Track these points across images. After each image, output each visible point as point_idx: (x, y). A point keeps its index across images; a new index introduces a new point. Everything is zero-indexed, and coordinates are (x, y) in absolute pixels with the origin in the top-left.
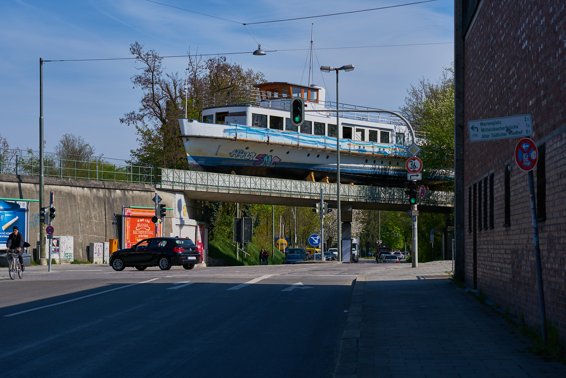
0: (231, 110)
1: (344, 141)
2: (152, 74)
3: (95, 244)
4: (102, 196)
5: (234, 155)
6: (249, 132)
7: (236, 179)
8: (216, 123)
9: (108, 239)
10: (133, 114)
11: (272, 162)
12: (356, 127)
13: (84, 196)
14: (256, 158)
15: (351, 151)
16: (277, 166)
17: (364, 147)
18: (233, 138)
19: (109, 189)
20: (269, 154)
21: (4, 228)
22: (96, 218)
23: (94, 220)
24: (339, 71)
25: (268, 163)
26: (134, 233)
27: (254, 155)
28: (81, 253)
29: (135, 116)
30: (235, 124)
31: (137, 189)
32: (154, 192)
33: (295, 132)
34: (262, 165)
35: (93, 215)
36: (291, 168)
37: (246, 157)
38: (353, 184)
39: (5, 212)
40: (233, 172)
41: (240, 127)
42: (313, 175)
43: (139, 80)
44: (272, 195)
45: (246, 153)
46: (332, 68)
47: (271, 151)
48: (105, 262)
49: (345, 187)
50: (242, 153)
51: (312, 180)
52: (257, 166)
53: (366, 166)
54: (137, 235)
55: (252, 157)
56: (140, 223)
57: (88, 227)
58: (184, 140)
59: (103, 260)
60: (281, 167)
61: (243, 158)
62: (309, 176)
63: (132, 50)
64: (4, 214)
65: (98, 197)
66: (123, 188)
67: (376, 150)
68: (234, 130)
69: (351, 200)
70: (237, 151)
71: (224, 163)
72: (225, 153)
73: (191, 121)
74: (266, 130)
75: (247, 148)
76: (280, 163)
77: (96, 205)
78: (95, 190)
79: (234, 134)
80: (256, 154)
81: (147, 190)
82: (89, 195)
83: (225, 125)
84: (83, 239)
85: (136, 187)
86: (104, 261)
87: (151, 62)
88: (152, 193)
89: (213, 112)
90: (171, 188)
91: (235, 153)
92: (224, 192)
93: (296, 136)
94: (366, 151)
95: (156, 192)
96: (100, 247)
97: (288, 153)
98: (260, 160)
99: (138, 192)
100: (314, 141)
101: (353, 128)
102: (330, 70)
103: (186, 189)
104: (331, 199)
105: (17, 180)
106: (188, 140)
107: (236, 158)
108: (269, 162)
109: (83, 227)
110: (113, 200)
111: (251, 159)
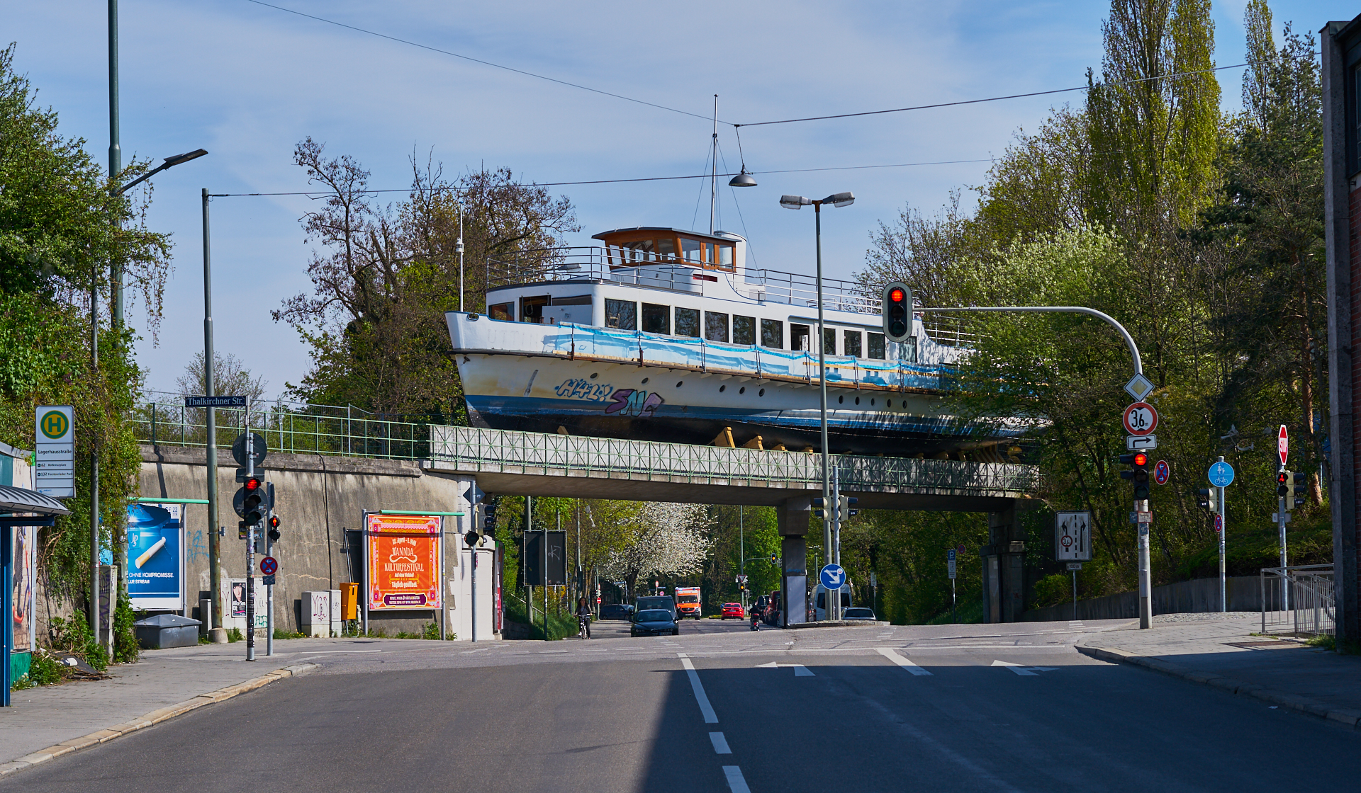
0: (555, 291)
1: (795, 356)
2: (344, 208)
3: (314, 594)
4: (320, 489)
5: (566, 392)
6: (600, 341)
7: (580, 445)
8: (522, 320)
9: (336, 583)
10: (301, 300)
11: (646, 405)
12: (817, 325)
13: (284, 490)
14: (612, 397)
15: (812, 379)
16: (655, 414)
17: (836, 369)
18: (565, 353)
19: (333, 473)
20: (640, 388)
21: (139, 563)
22: (310, 539)
23: (307, 542)
24: (821, 205)
25: (636, 406)
26: (386, 569)
27: (607, 390)
28: (286, 615)
29: (306, 306)
30: (570, 324)
31: (387, 472)
32: (418, 477)
33: (696, 339)
34: (623, 412)
35: (304, 530)
36: (685, 419)
37: (591, 396)
38: (811, 451)
39: (141, 529)
40: (562, 428)
41: (580, 328)
42: (730, 434)
43: (316, 223)
44: (652, 479)
45: (592, 387)
46: (805, 198)
47: (645, 381)
48: (333, 635)
49: (799, 459)
50: (583, 388)
51: (728, 444)
52: (614, 414)
53: (841, 411)
54: (393, 573)
55: (603, 395)
56: (398, 546)
57: (295, 557)
58: (459, 360)
59: (330, 629)
60: (663, 418)
61: (585, 399)
62: (720, 436)
63: (299, 156)
64: (138, 533)
65: (311, 491)
66: (360, 470)
67: (862, 374)
68: (568, 336)
69: (811, 487)
70: (571, 383)
71: (543, 410)
72: (545, 387)
73: (473, 317)
74: (636, 335)
75: (594, 376)
76: (663, 407)
77: (309, 510)
78: (305, 476)
79: (568, 346)
80: (611, 389)
81: (406, 473)
82: (295, 488)
83: (547, 324)
84: (287, 584)
85: (383, 468)
86: (331, 632)
87: (342, 182)
88: (415, 479)
89: (513, 296)
90: (451, 467)
91: (569, 388)
92: (557, 473)
93: (697, 349)
94: (840, 378)
95: (423, 476)
96: (323, 602)
97: (679, 384)
98: (621, 402)
99: (388, 477)
100: (736, 359)
101: (811, 326)
102: (801, 204)
103: (483, 470)
104: (770, 486)
105: (156, 457)
106: (467, 360)
107: (571, 398)
108: (639, 407)
109: (285, 558)
110: (340, 497)
111: (602, 400)
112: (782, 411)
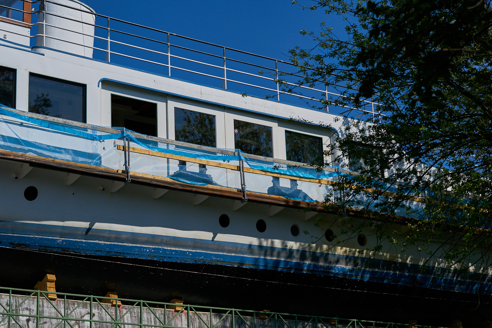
12: (172, 104)
53: (222, 237)
94: (207, 181)
101: (161, 106)
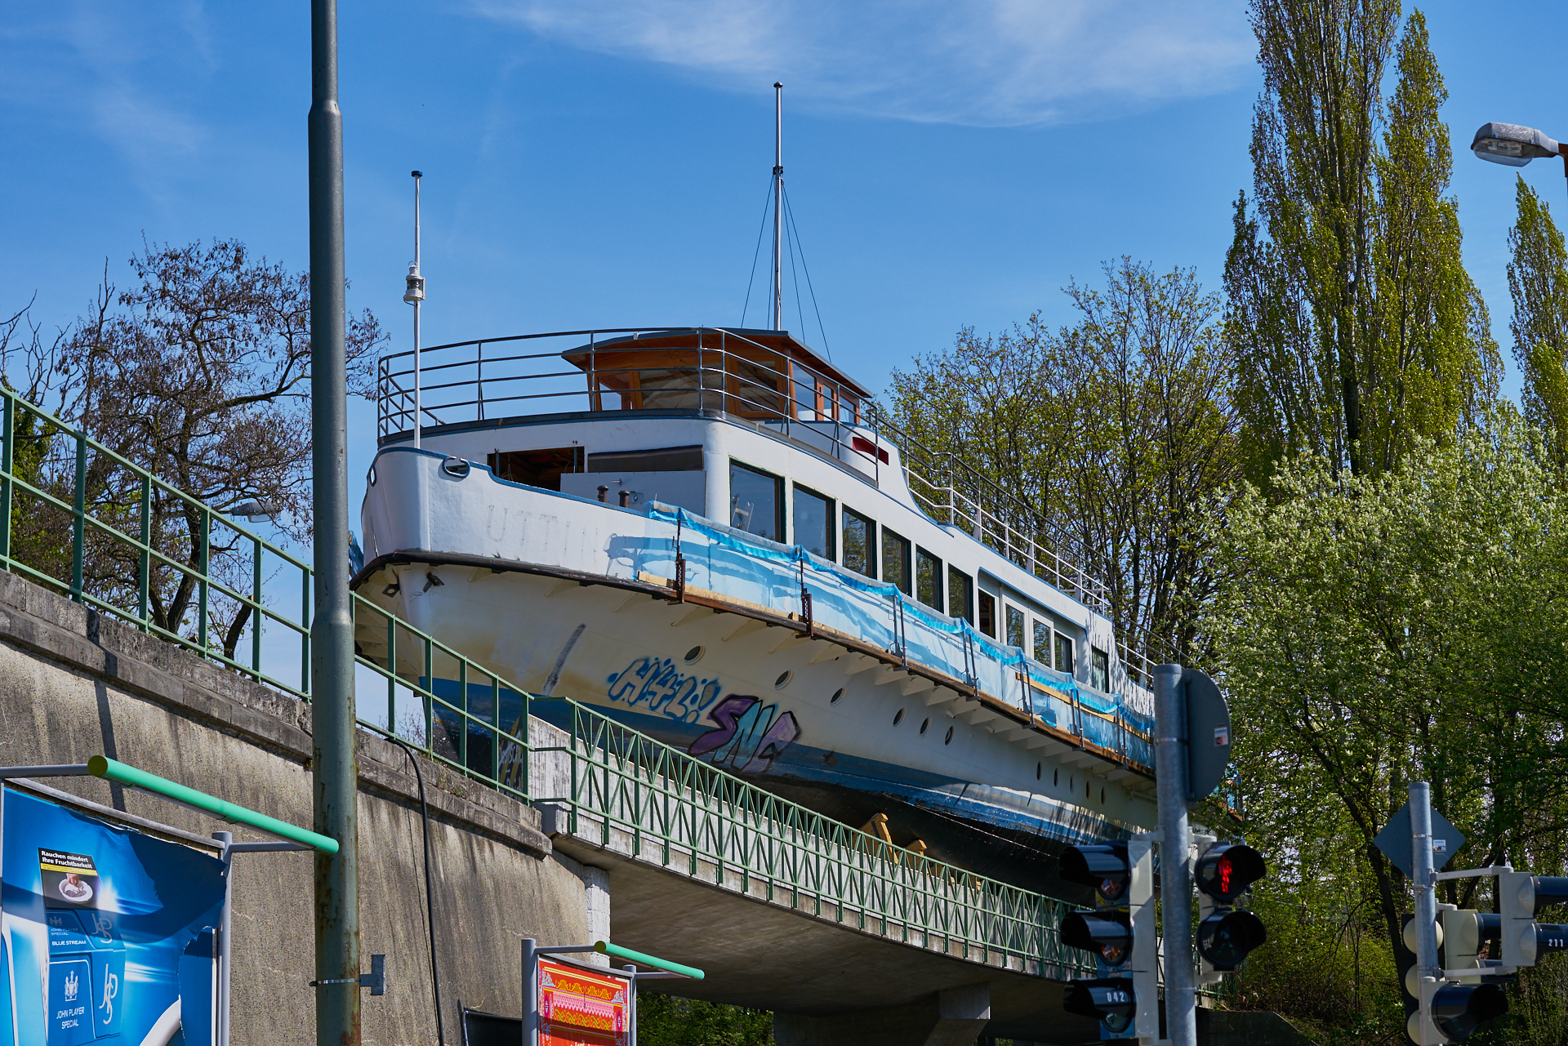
0: (596, 438)
5: (629, 689)
6: (719, 564)
11: (765, 743)
12: (1007, 600)
14: (712, 716)
16: (778, 768)
18: (663, 583)
20: (770, 695)
25: (746, 747)
27: (708, 693)
30: (674, 509)
31: (508, 832)
32: (544, 857)
33: (884, 586)
34: (720, 756)
35: (397, 1002)
36: (819, 784)
37: (676, 706)
39: (124, 943)
41: (691, 526)
42: (884, 828)
44: (842, 920)
45: (681, 684)
46: (1540, 142)
47: (786, 678)
50: (663, 683)
55: (696, 707)
58: (417, 580)
60: (782, 778)
61: (659, 713)
65: (397, 865)
66: (467, 816)
68: (669, 543)
69: (1010, 963)
70: (643, 669)
72: (588, 674)
73: (456, 471)
74: (794, 556)
75: (693, 654)
76: (792, 749)
77: (400, 931)
79: (668, 567)
81: (531, 841)
88: (538, 862)
90: (597, 838)
91: (636, 680)
94: (1055, 719)
95: (547, 858)
97: (840, 693)
98: (724, 728)
99: (505, 848)
101: (997, 599)
103: (640, 854)
104: (967, 958)
106: (433, 581)
107: (634, 709)
108: (751, 745)
111: (690, 720)
112: (967, 783)
